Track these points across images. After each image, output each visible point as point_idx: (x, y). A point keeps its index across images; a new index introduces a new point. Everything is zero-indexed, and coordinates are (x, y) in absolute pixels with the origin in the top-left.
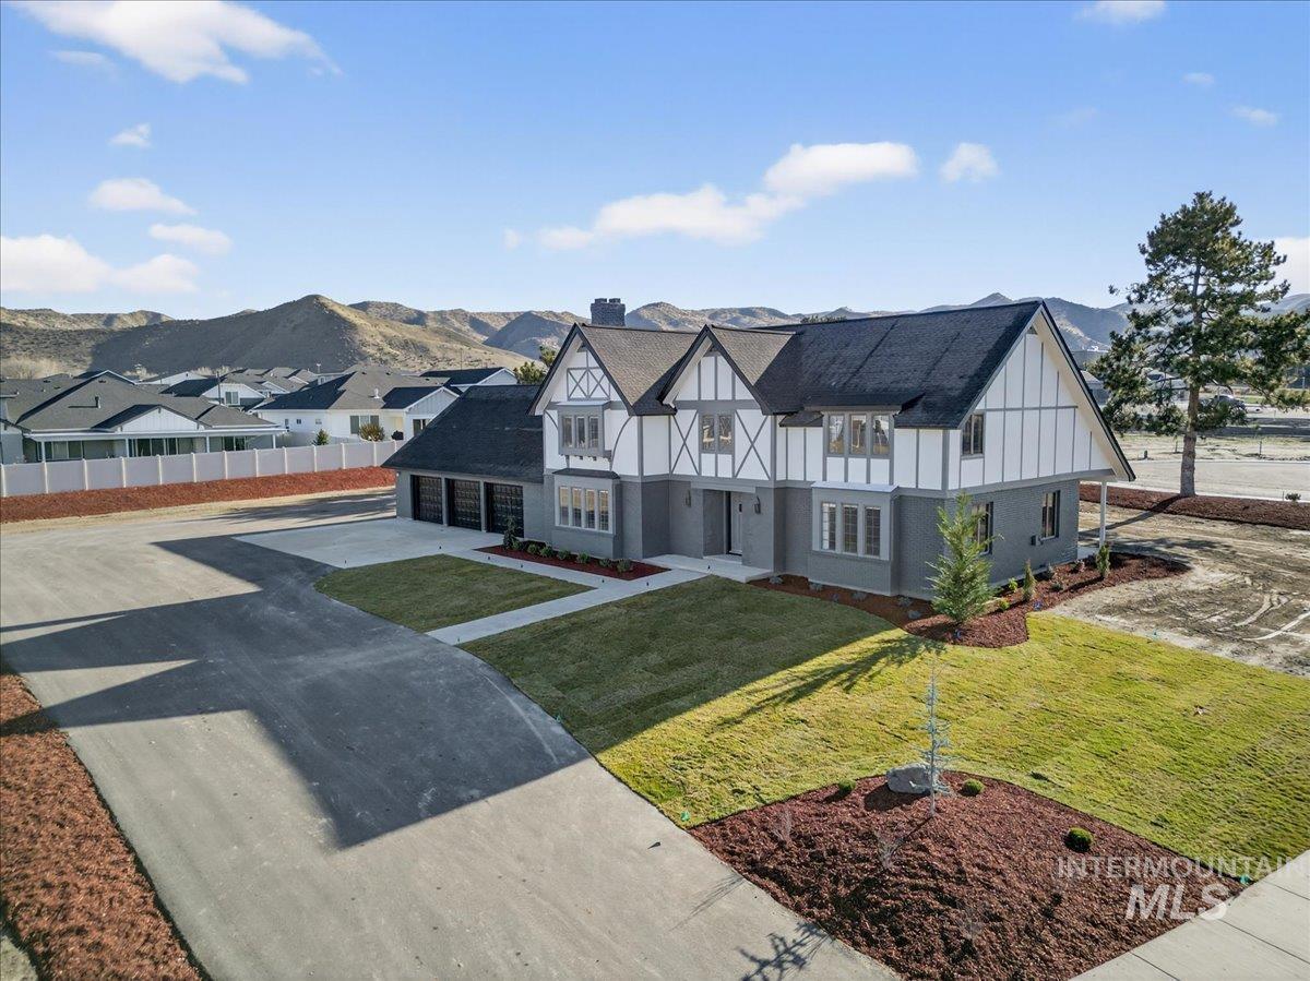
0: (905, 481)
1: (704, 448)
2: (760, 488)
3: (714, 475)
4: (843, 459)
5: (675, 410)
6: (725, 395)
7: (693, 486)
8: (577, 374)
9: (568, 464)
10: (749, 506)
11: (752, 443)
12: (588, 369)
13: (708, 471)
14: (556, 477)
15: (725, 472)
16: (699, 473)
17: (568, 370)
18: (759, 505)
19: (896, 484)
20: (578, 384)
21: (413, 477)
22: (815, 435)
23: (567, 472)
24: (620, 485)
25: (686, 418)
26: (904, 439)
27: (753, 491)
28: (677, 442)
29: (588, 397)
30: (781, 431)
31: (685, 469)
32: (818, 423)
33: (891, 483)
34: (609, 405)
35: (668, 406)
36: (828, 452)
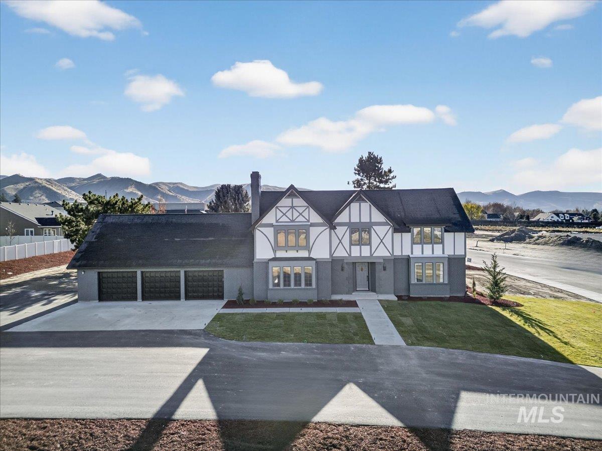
0: (449, 252)
1: (351, 244)
2: (386, 259)
3: (359, 255)
4: (421, 245)
5: (336, 227)
6: (365, 219)
7: (345, 261)
8: (285, 209)
10: (381, 267)
12: (292, 207)
13: (355, 254)
14: (269, 262)
15: (366, 254)
16: (350, 255)
17: (277, 207)
18: (385, 267)
19: (446, 253)
20: (284, 214)
21: (99, 273)
22: (407, 236)
23: (275, 259)
24: (318, 263)
25: (341, 230)
26: (448, 236)
27: (382, 261)
28: (335, 242)
29: (293, 221)
31: (341, 253)
32: (409, 231)
35: (334, 224)
36: (413, 243)
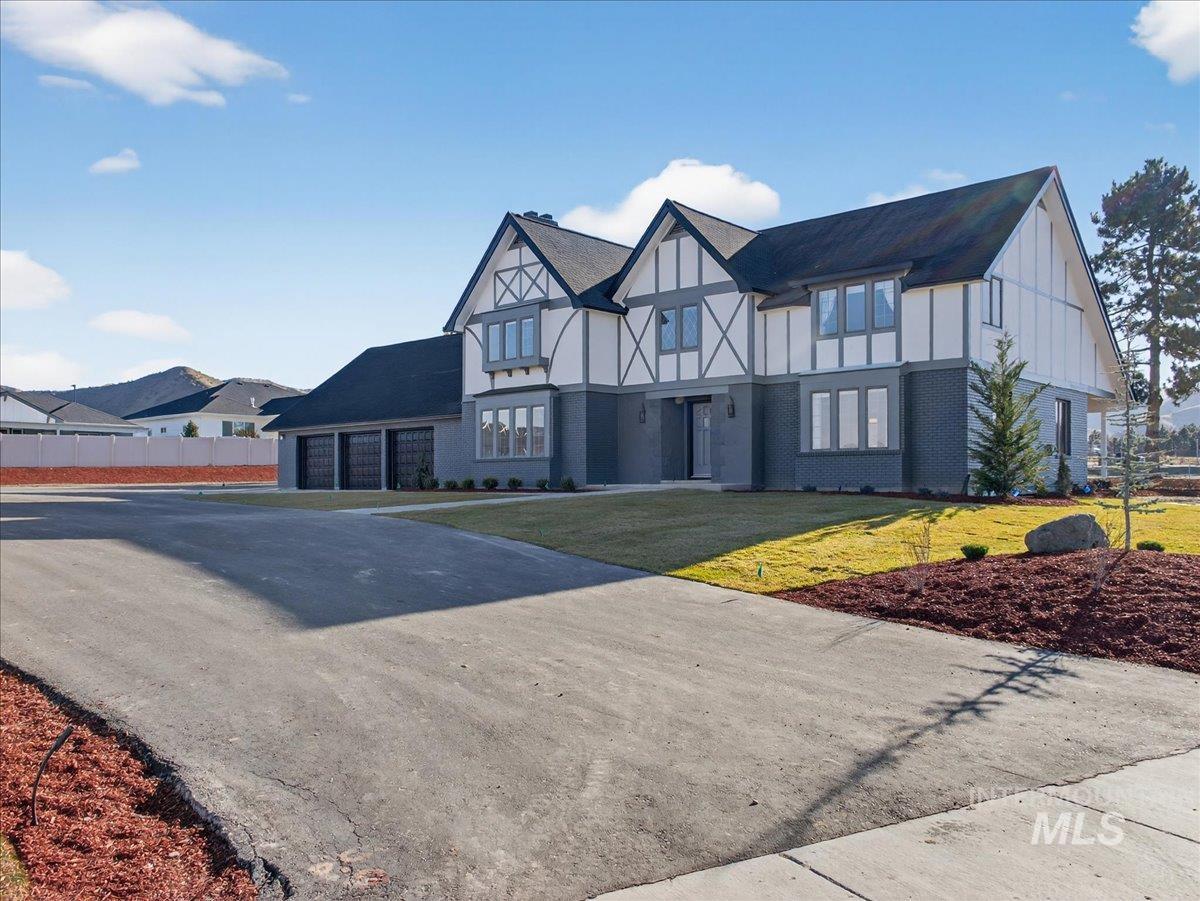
0: (915, 352)
2: (735, 385)
3: (675, 379)
4: (838, 340)
5: (627, 309)
6: (689, 281)
7: (648, 396)
8: (507, 277)
9: (493, 384)
10: (723, 407)
11: (724, 333)
12: (521, 268)
13: (667, 375)
14: (478, 400)
15: (690, 372)
16: (656, 379)
17: (496, 274)
18: (733, 406)
19: (905, 359)
20: (508, 288)
22: (802, 315)
23: (489, 394)
24: (559, 398)
25: (639, 316)
26: (915, 302)
27: (725, 390)
28: (628, 346)
29: (521, 301)
30: (759, 315)
31: (638, 377)
33: (899, 358)
34: (547, 303)
35: (618, 305)
36: (818, 335)
